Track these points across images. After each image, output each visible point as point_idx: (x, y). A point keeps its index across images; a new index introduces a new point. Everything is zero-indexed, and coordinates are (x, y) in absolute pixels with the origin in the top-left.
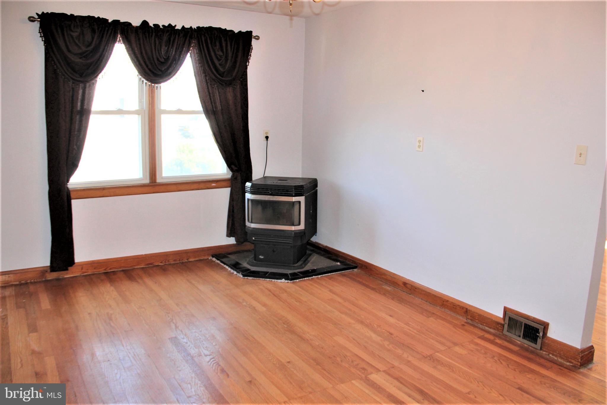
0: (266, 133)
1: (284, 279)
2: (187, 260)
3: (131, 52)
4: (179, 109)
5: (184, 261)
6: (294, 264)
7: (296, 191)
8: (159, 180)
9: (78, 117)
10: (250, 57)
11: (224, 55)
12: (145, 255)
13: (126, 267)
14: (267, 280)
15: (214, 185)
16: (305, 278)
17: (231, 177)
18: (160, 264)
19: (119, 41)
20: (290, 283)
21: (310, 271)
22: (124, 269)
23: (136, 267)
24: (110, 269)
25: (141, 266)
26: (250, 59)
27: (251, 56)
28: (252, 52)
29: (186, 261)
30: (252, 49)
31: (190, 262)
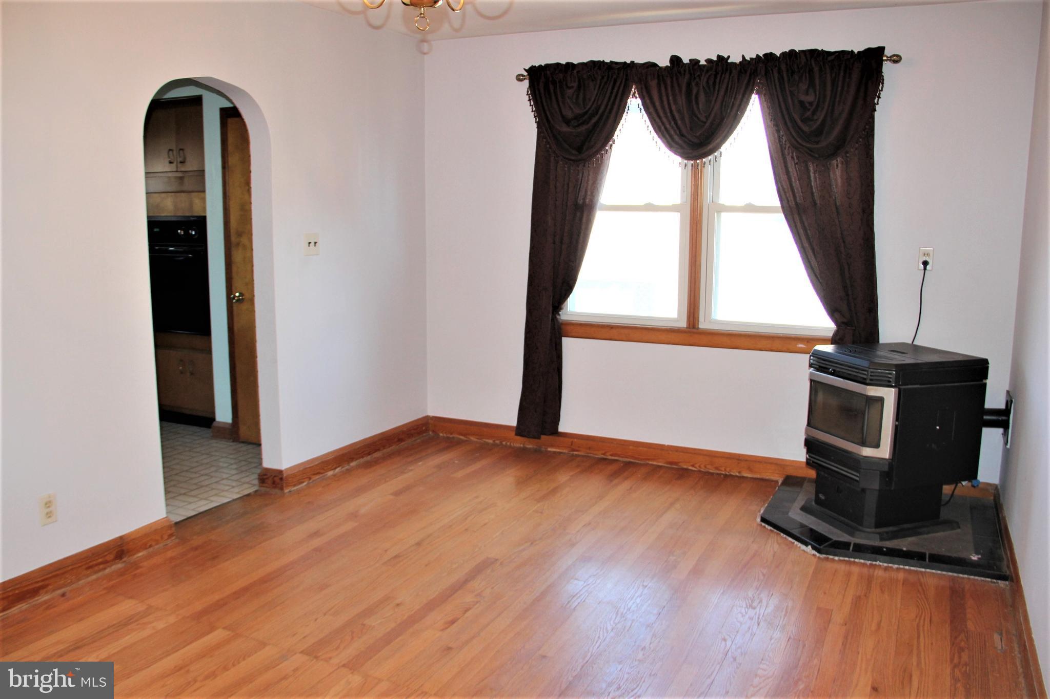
0: (926, 254)
1: (810, 547)
2: (739, 472)
3: (651, 110)
4: (750, 203)
5: (732, 473)
6: (866, 526)
7: (873, 374)
8: (703, 325)
11: (816, 100)
12: (668, 446)
13: (636, 458)
14: (788, 540)
15: (800, 346)
17: (833, 335)
18: (690, 468)
19: (633, 95)
20: (818, 557)
21: (885, 549)
22: (632, 460)
23: (651, 463)
24: (611, 455)
25: (659, 462)
29: (737, 474)
30: (883, 83)
31: (742, 477)
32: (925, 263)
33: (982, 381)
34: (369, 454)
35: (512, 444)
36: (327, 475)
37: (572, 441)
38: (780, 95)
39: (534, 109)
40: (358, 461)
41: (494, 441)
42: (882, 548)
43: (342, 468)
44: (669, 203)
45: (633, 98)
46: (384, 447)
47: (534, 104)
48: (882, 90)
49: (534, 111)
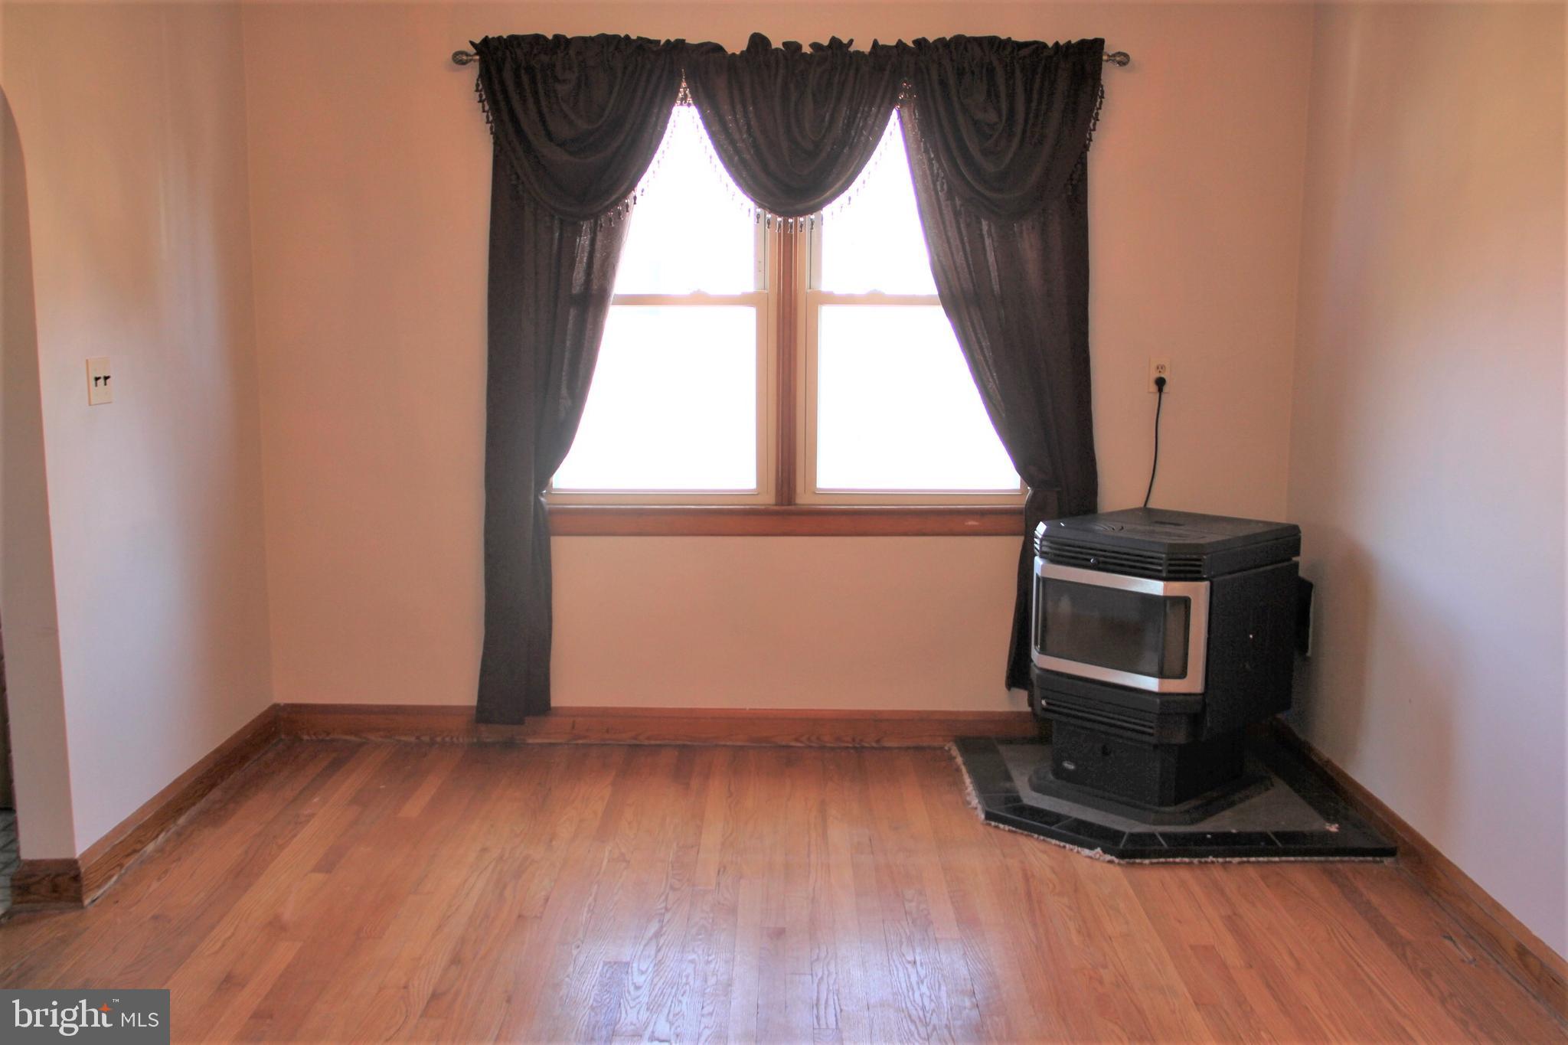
0: (1160, 368)
1: (1099, 850)
2: (878, 741)
3: (716, 128)
5: (866, 745)
6: (1162, 804)
7: (1173, 562)
8: (803, 499)
9: (573, 312)
10: (1094, 124)
11: (1001, 121)
14: (1050, 843)
15: (971, 523)
16: (1175, 856)
17: (1028, 501)
18: (793, 744)
19: (682, 100)
20: (1119, 864)
21: (1209, 836)
22: (684, 743)
23: (722, 743)
24: (648, 738)
26: (1094, 130)
27: (1098, 120)
28: (1103, 107)
29: (874, 745)
30: (1102, 97)
31: (884, 748)
32: (1160, 383)
33: (1289, 559)
34: (203, 796)
35: (455, 739)
36: (145, 852)
37: (574, 722)
38: (941, 110)
39: (491, 118)
40: (187, 814)
41: (418, 738)
42: (1204, 834)
43: (168, 831)
44: (737, 291)
45: (681, 104)
46: (222, 778)
47: (490, 108)
48: (1100, 108)
49: (491, 123)
